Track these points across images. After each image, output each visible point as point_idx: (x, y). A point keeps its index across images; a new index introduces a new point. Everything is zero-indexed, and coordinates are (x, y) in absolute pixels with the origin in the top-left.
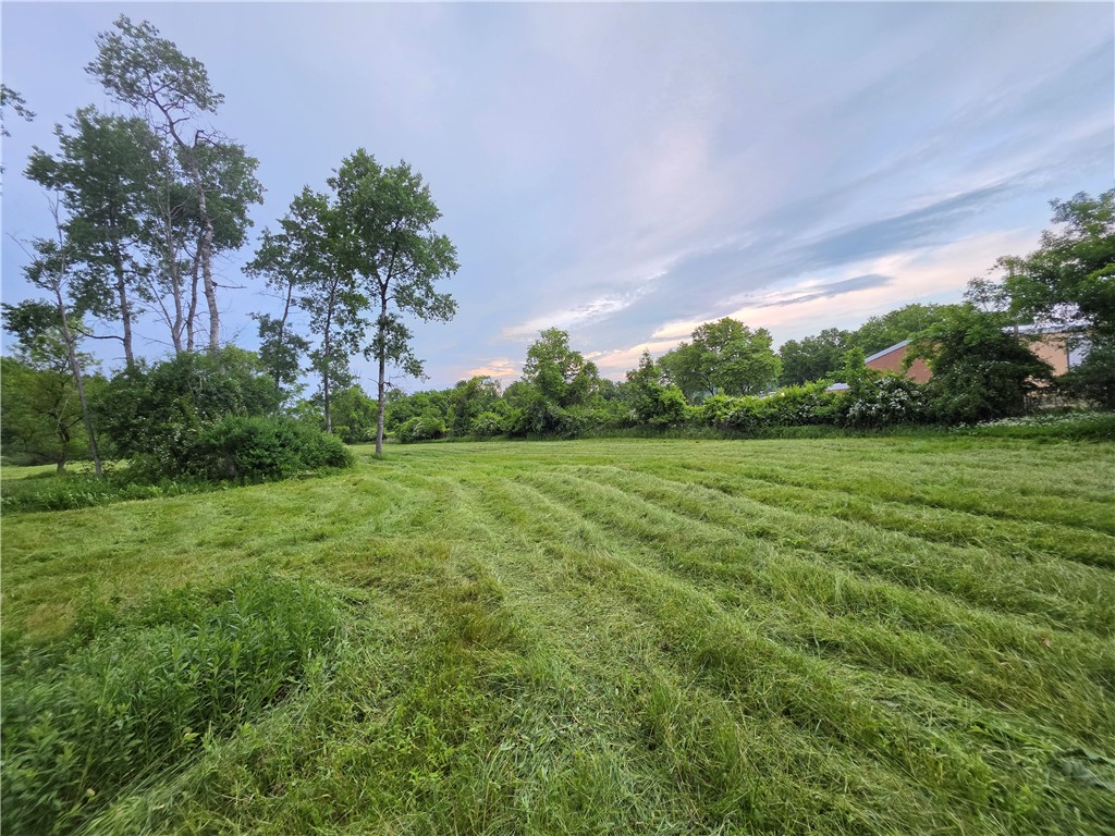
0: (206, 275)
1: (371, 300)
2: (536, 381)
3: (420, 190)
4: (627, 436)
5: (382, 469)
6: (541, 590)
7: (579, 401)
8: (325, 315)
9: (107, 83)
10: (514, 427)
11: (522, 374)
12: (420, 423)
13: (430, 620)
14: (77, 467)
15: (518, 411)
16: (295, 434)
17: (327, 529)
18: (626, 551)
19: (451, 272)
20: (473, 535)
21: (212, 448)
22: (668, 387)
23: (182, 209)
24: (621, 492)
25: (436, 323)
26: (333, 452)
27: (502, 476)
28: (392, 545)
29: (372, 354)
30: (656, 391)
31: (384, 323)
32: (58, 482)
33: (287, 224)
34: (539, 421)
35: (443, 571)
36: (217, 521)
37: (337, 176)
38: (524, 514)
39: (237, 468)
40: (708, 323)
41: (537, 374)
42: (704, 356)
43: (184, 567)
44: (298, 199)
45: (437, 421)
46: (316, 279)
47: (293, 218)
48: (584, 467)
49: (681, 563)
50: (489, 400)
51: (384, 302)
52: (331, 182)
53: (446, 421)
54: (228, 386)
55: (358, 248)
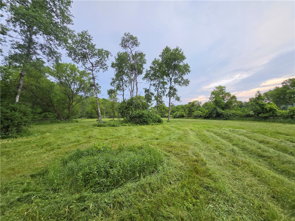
0: (136, 81)
1: (168, 83)
2: (214, 102)
3: (181, 53)
4: (249, 120)
5: (170, 124)
6: (219, 164)
7: (229, 108)
8: (158, 87)
9: (122, 46)
10: (206, 115)
11: (209, 100)
12: (178, 113)
13: (185, 164)
14: (116, 119)
15: (207, 111)
16: (151, 115)
17: (159, 137)
18: (251, 159)
19: (188, 73)
20: (195, 145)
21: (136, 117)
22: (269, 103)
23: (132, 68)
24: (248, 139)
25: (184, 87)
26: (159, 119)
27: (203, 129)
28: (174, 143)
29: (168, 96)
30: (263, 105)
31: (171, 88)
32: (113, 122)
33: (151, 67)
34: (214, 114)
35: (188, 153)
36: (137, 132)
37: (161, 54)
38: (211, 141)
39: (140, 122)
40: (291, 78)
41: (214, 100)
42: (288, 91)
43: (133, 141)
44: (153, 61)
45: (183, 113)
46: (156, 79)
47: (152, 66)
48: (232, 129)
49: (279, 168)
50: (198, 107)
51: (171, 83)
52: (160, 56)
53: (185, 113)
54: (139, 104)
55: (165, 70)
